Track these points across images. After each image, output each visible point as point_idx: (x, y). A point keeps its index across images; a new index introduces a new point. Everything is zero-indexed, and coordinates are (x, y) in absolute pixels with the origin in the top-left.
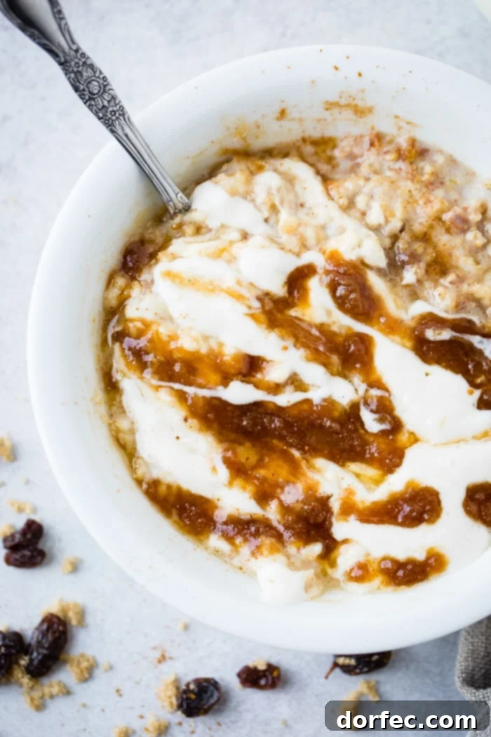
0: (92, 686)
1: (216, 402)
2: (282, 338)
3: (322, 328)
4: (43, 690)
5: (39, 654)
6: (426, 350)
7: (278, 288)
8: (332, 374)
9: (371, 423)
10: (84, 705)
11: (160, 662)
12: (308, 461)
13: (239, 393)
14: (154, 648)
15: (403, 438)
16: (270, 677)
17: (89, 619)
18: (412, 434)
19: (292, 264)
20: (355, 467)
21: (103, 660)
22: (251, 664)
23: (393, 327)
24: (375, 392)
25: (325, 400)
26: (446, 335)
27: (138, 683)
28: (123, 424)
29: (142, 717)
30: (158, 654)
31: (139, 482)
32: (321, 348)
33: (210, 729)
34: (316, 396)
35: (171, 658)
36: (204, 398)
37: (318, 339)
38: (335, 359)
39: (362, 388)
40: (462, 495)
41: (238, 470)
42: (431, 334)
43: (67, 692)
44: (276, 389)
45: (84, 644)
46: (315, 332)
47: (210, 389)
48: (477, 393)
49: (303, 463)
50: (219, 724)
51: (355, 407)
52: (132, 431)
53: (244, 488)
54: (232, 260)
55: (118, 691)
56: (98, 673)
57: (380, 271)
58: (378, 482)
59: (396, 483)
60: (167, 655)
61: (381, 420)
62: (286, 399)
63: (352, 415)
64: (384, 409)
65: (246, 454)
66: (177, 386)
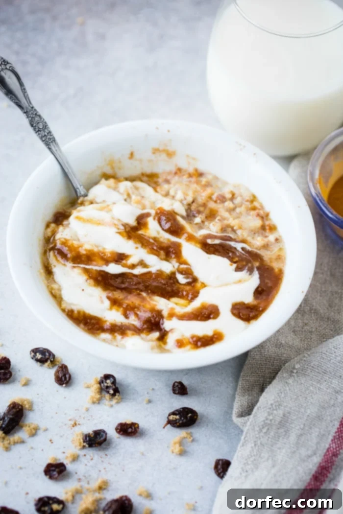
0: (36, 439)
1: (102, 273)
2: (135, 243)
3: (155, 239)
4: (9, 440)
5: (8, 418)
6: (208, 248)
7: (132, 222)
8: (161, 259)
9: (181, 279)
10: (32, 448)
11: (73, 426)
12: (150, 298)
13: (114, 269)
14: (70, 420)
15: (198, 285)
16: (133, 428)
17: (35, 407)
18: (203, 283)
19: (139, 212)
20: (175, 300)
21: (42, 426)
22: (123, 421)
23: (191, 238)
24: (183, 266)
25: (158, 271)
26: (217, 242)
27: (61, 436)
28: (55, 286)
29: (64, 453)
30: (73, 423)
31: (63, 310)
32: (155, 248)
33: (101, 457)
34: (153, 270)
35: (79, 424)
36: (96, 270)
37: (153, 244)
38: (162, 252)
39: (177, 265)
40: (230, 307)
41: (115, 303)
42: (209, 241)
43: (23, 442)
44: (133, 266)
45: (32, 419)
46: (151, 241)
47: (99, 266)
48: (235, 266)
49: (148, 299)
50: (106, 455)
51: (173, 274)
52: (60, 290)
53: (117, 310)
54: (110, 210)
55: (51, 441)
56: (40, 432)
57: (183, 217)
58: (186, 306)
59: (196, 304)
60: (77, 423)
61: (187, 278)
62: (138, 271)
63: (172, 277)
64: (188, 273)
65: (118, 295)
66: (82, 266)
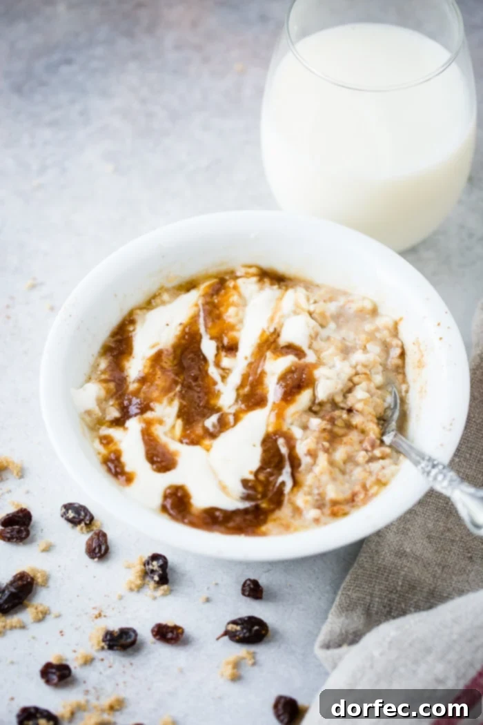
1: (198, 337)
2: (253, 354)
3: (263, 373)
6: (270, 441)
7: (283, 340)
8: (238, 390)
9: (211, 422)
12: (175, 396)
13: (208, 347)
15: (207, 442)
18: (211, 446)
19: (304, 346)
20: (179, 423)
24: (231, 418)
25: (219, 391)
26: (284, 450)
28: (166, 297)
31: (131, 313)
32: (251, 378)
34: (220, 386)
36: (198, 330)
37: (256, 373)
38: (247, 389)
39: (232, 410)
41: (157, 358)
42: (281, 441)
44: (217, 365)
46: (259, 371)
47: (206, 331)
48: (251, 477)
49: (171, 394)
51: (218, 410)
52: (163, 303)
53: (145, 367)
54: (295, 313)
57: (314, 397)
58: (173, 438)
59: (174, 446)
61: (214, 426)
62: (213, 372)
63: (212, 409)
64: (223, 425)
65: (167, 362)
66: (202, 314)
